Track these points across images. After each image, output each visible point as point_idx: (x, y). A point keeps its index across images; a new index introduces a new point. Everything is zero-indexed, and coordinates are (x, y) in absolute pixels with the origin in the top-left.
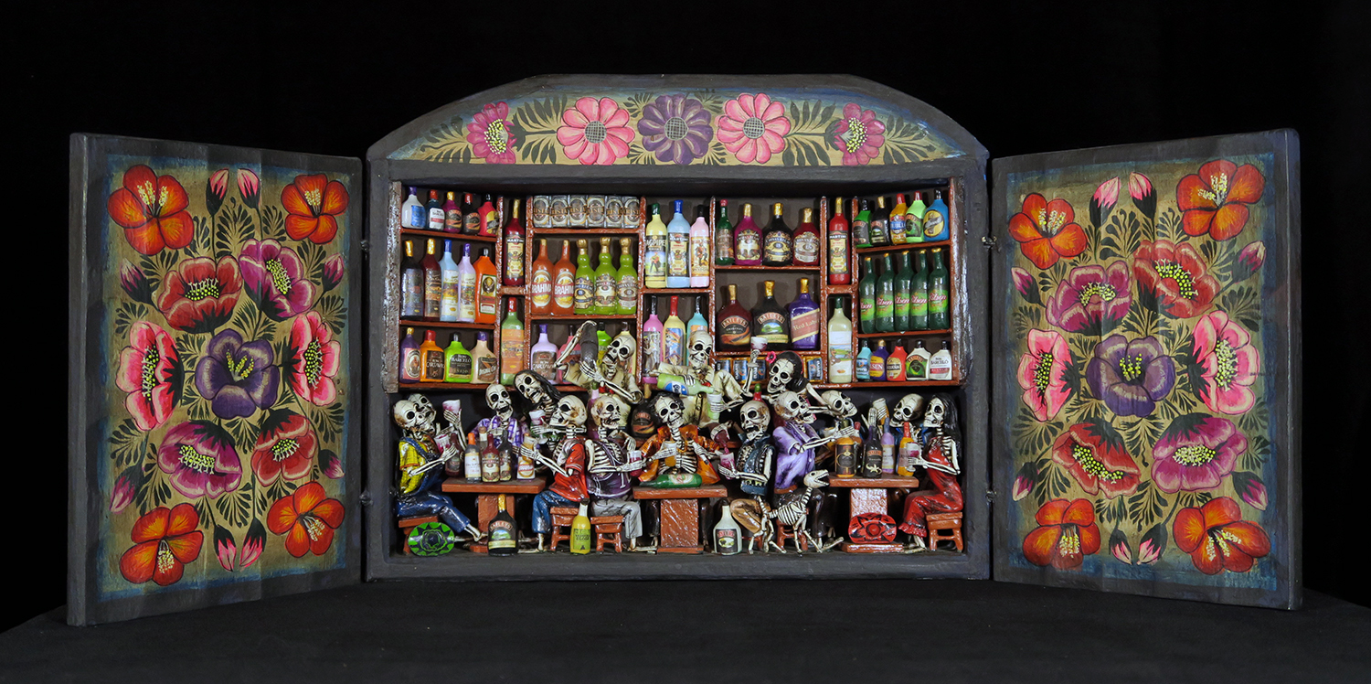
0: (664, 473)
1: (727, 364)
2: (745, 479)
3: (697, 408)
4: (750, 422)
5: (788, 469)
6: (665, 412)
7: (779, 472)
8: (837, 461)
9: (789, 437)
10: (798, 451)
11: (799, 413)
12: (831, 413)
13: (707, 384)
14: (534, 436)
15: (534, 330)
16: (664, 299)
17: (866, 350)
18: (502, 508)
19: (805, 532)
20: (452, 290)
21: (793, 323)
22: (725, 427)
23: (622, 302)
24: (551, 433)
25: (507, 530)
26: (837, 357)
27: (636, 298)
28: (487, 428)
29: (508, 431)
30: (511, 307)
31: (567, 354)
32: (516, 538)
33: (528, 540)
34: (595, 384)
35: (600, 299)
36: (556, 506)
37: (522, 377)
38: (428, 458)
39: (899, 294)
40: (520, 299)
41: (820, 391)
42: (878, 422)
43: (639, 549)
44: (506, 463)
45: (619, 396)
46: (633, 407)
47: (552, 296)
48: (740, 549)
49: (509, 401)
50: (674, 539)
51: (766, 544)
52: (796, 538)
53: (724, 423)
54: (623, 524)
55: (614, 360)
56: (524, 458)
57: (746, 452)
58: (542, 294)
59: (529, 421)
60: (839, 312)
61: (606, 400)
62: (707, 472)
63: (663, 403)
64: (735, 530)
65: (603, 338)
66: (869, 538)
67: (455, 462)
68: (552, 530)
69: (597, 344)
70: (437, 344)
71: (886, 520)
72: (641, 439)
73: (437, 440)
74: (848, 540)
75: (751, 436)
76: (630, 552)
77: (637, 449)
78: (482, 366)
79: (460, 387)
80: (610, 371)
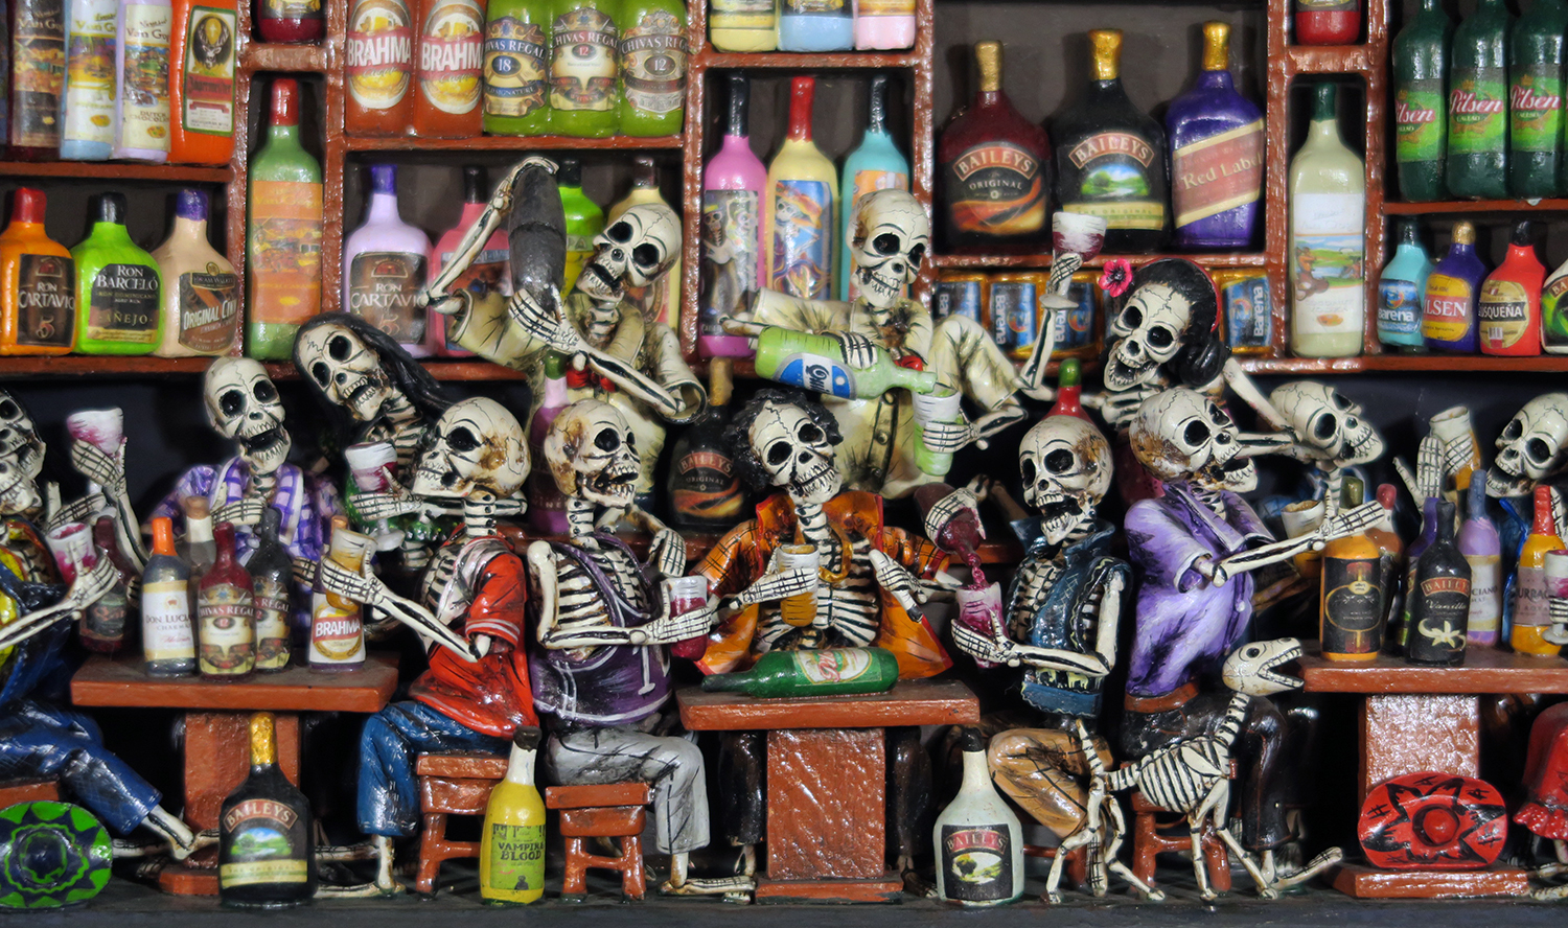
0: (775, 644)
1: (971, 297)
2: (1034, 668)
3: (877, 437)
4: (1052, 487)
5: (1173, 635)
6: (780, 451)
7: (1145, 642)
8: (1324, 611)
9: (1176, 536)
10: (1207, 580)
11: (1212, 457)
12: (1301, 453)
13: (912, 361)
14: (357, 525)
15: (355, 183)
16: (768, 85)
17: (1411, 253)
18: (262, 757)
19: (1226, 834)
20: (97, 60)
21: (1179, 166)
22: (968, 498)
23: (638, 96)
24: (413, 516)
25: (279, 829)
26: (1319, 272)
27: (683, 82)
28: (206, 495)
29: (277, 510)
30: (281, 107)
31: (463, 264)
32: (304, 849)
33: (343, 854)
34: (554, 362)
35: (567, 85)
36: (433, 749)
37: (321, 336)
38: (27, 599)
39: (1526, 80)
40: (309, 84)
41: (1267, 382)
42: (1449, 482)
43: (697, 886)
44: (273, 615)
45: (632, 398)
46: (673, 431)
47: (413, 74)
48: (1018, 888)
49: (278, 412)
50: (811, 856)
51: (1099, 871)
52: (1198, 853)
53: (964, 484)
54: (650, 808)
55: (614, 283)
56: (333, 600)
57: (1039, 580)
58: (381, 67)
59: (340, 474)
60: (1325, 130)
61: (595, 415)
62: (912, 644)
63: (774, 425)
64: (1003, 830)
65: (575, 208)
66: (1428, 852)
67: (111, 612)
68: (421, 827)
69: (559, 232)
70: (52, 233)
71: (1476, 794)
72: (703, 534)
73: (56, 544)
74: (1356, 856)
75: (1056, 531)
76: (668, 894)
77: (690, 569)
78: (191, 302)
79: (123, 368)
80: (601, 316)
